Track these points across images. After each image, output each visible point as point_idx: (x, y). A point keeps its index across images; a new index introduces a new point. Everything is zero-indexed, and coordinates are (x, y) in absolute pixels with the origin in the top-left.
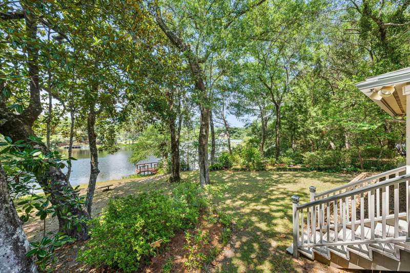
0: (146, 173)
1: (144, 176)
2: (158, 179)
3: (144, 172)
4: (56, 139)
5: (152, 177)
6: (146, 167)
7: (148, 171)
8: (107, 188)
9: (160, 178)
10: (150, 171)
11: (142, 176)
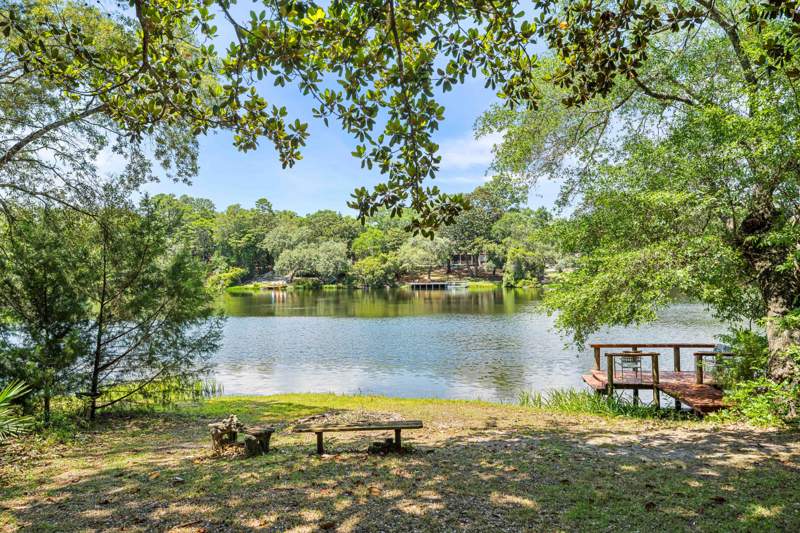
0: (647, 397)
1: (634, 411)
2: (737, 459)
3: (636, 388)
4: (394, 263)
5: (682, 432)
6: (646, 364)
7: (657, 388)
8: (392, 434)
9: (755, 456)
10: (672, 391)
11: (623, 410)
